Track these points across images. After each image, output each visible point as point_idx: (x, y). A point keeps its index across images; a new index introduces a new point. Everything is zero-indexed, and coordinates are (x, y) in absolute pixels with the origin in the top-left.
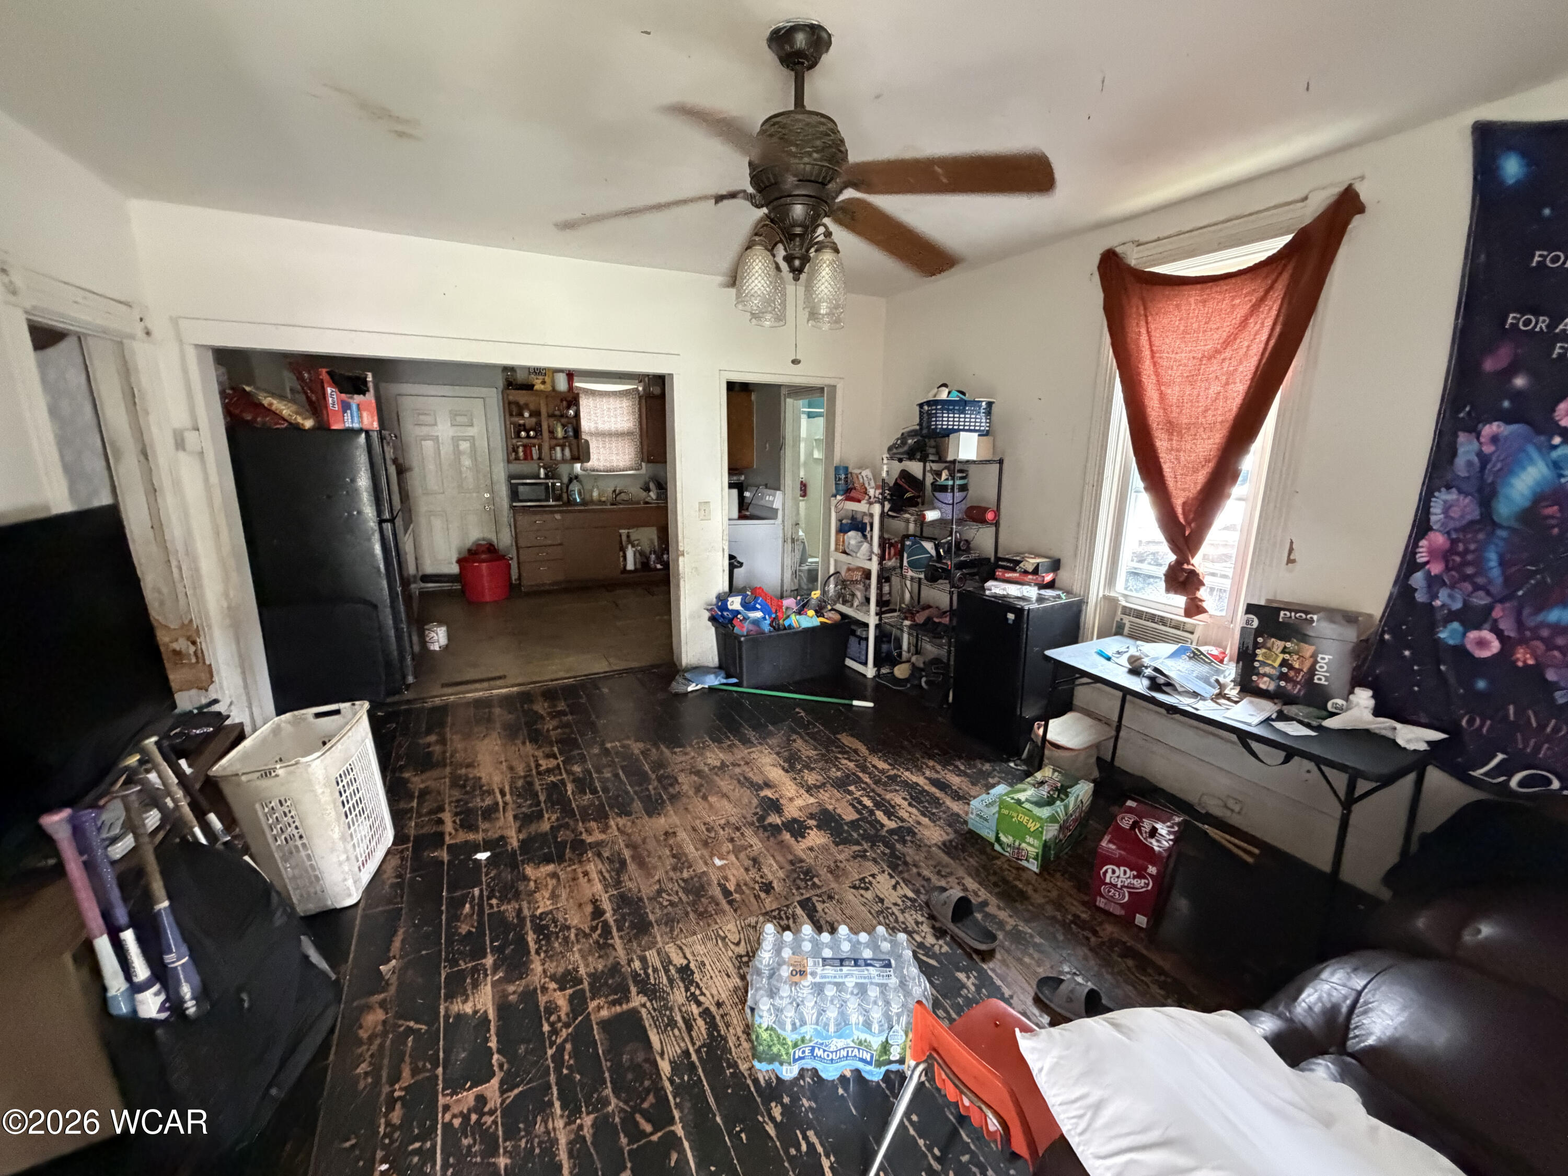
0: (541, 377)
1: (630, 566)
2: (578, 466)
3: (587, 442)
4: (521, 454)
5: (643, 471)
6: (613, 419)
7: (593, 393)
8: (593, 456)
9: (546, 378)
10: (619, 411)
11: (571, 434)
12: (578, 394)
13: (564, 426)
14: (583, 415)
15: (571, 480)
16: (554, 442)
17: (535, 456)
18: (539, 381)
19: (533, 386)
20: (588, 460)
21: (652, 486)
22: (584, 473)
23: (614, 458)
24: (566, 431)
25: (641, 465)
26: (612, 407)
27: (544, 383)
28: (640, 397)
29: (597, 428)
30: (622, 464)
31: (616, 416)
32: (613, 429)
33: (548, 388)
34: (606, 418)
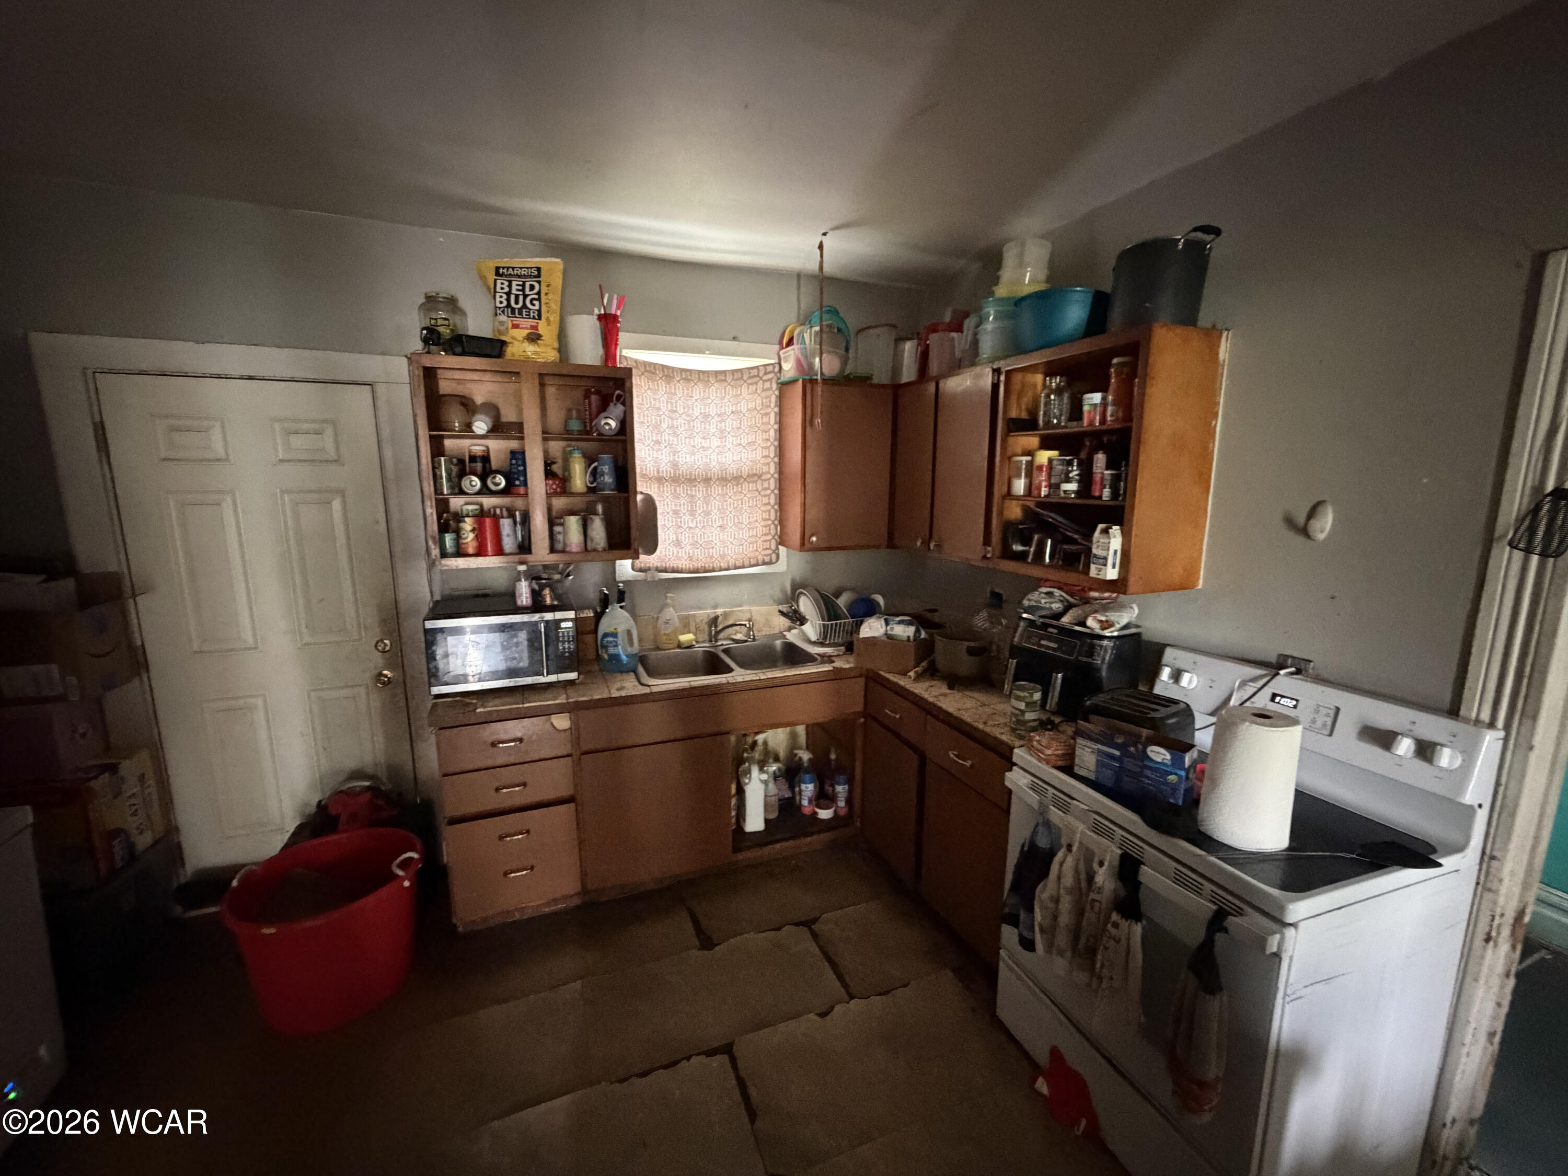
0: (527, 323)
1: (755, 822)
2: (625, 568)
3: (650, 502)
4: (469, 538)
5: (781, 566)
6: (715, 442)
7: (668, 373)
8: (664, 535)
9: (543, 328)
10: (730, 423)
11: (608, 479)
12: (628, 371)
13: (590, 459)
14: (640, 431)
15: (605, 602)
16: (559, 503)
17: (509, 543)
18: (521, 333)
19: (503, 343)
20: (652, 548)
21: (806, 605)
22: (641, 575)
23: (714, 535)
24: (594, 473)
25: (776, 552)
26: (713, 411)
27: (534, 338)
28: (784, 386)
29: (675, 465)
30: (733, 553)
31: (722, 434)
32: (715, 467)
33: (545, 353)
34: (698, 440)
